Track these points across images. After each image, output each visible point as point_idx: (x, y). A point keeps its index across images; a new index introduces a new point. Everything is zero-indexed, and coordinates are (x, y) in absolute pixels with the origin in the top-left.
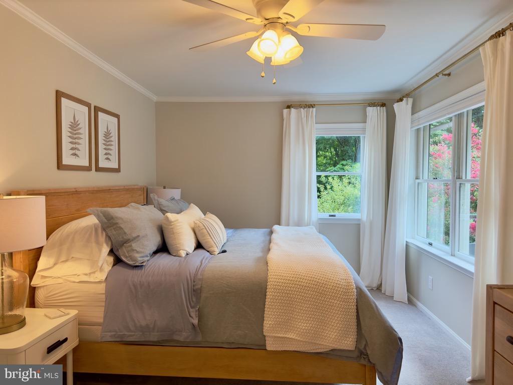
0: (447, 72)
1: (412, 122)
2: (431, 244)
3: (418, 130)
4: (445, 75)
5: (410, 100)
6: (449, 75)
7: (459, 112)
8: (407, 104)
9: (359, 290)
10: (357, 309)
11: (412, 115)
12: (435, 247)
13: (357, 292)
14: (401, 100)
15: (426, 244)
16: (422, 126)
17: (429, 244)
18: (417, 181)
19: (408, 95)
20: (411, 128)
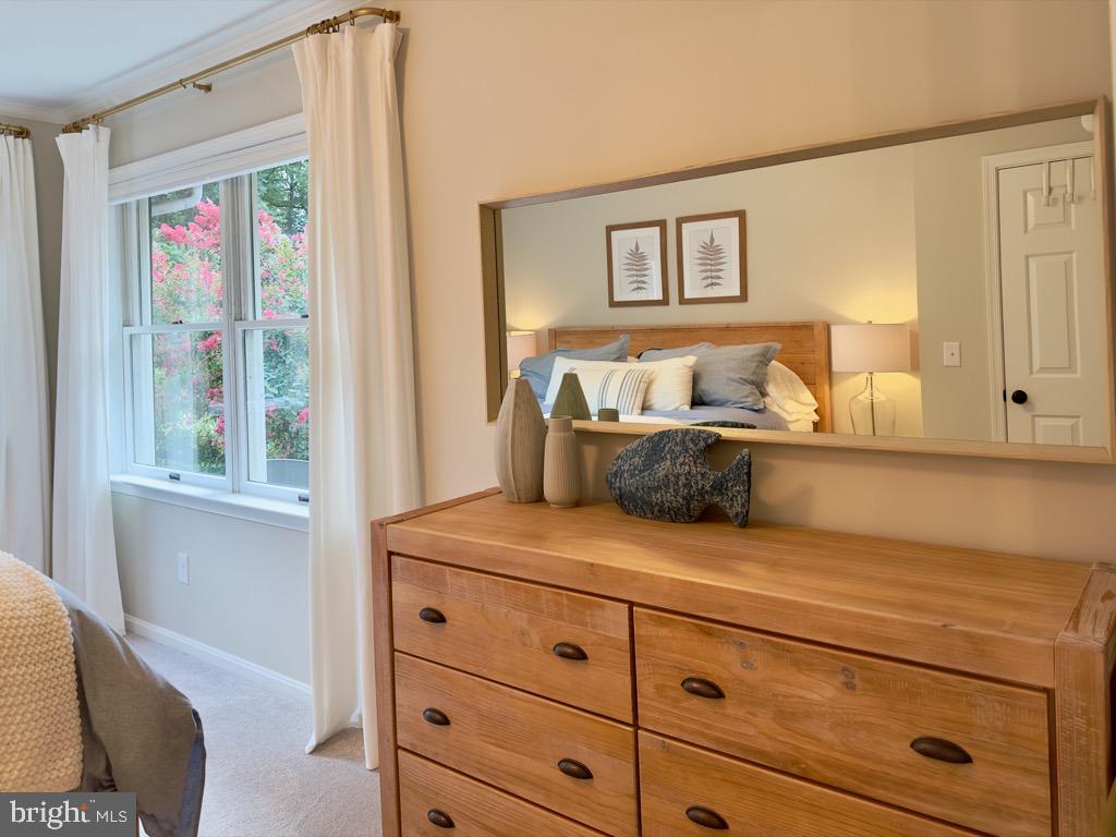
0: (203, 82)
1: (112, 185)
2: (175, 478)
3: (124, 208)
4: (200, 87)
5: (105, 132)
6: (208, 88)
7: (234, 175)
8: (98, 140)
9: (75, 617)
10: (78, 671)
11: (110, 168)
12: (186, 483)
13: (73, 624)
14: (77, 127)
15: (166, 480)
16: (133, 199)
17: (171, 477)
18: (128, 331)
19: (97, 119)
20: (110, 199)
